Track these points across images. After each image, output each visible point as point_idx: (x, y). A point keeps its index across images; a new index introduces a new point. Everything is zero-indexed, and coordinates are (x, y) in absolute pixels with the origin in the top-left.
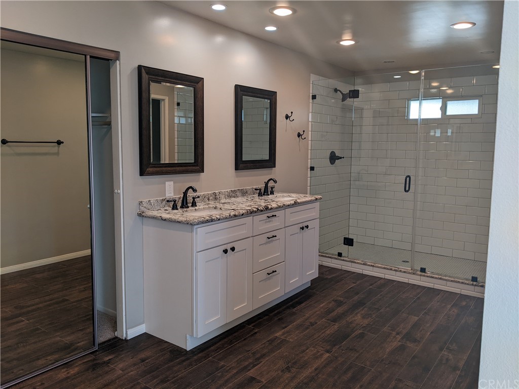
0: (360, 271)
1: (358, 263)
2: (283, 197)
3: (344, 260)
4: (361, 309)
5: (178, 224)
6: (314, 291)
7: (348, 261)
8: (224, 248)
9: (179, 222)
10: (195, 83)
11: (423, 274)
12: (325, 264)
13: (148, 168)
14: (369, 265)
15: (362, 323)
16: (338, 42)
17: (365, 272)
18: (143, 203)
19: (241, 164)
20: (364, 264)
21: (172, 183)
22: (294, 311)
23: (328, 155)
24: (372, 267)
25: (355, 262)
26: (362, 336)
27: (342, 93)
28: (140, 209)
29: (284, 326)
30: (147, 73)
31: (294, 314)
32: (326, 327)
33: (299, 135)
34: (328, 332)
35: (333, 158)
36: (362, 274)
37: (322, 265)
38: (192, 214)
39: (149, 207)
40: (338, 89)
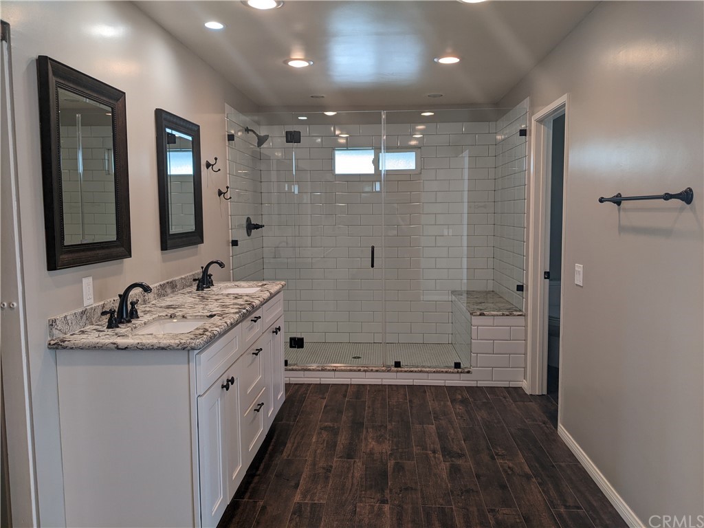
0: (316, 381)
1: (313, 370)
2: (227, 288)
3: (293, 370)
4: (364, 433)
6: (284, 422)
7: (299, 370)
11: (399, 369)
13: (61, 254)
14: (329, 370)
15: (384, 451)
16: (286, 62)
17: (324, 381)
18: (58, 322)
19: (169, 241)
20: (322, 370)
21: (90, 279)
22: (286, 458)
23: (244, 223)
24: (333, 373)
25: (309, 370)
26: (399, 468)
27: (257, 135)
28: (51, 335)
29: (293, 483)
30: (55, 74)
31: (289, 462)
32: (349, 468)
33: (220, 193)
34: (357, 475)
36: (320, 384)
39: (65, 328)
40: (249, 128)
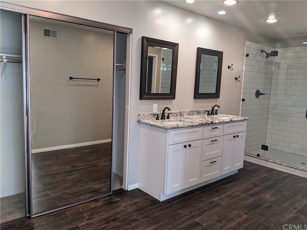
0: (271, 167)
1: (270, 162)
2: (223, 116)
3: (261, 159)
4: (270, 190)
5: (159, 128)
6: (240, 176)
7: (264, 160)
8: (185, 144)
9: (159, 127)
10: (174, 47)
12: (248, 160)
13: (144, 95)
14: (278, 164)
15: (270, 199)
16: (265, 21)
17: (275, 168)
18: (141, 115)
19: (198, 95)
20: (274, 163)
21: (157, 104)
22: (226, 187)
23: (255, 92)
24: (279, 165)
25: (268, 161)
26: (269, 207)
27: (266, 53)
28: (138, 118)
29: (219, 195)
30: (147, 41)
31: (226, 188)
32: (246, 199)
33: (236, 79)
34: (247, 202)
35: (258, 94)
36: (273, 169)
37: (246, 161)
38: (167, 123)
39: (143, 117)
40: (264, 50)
